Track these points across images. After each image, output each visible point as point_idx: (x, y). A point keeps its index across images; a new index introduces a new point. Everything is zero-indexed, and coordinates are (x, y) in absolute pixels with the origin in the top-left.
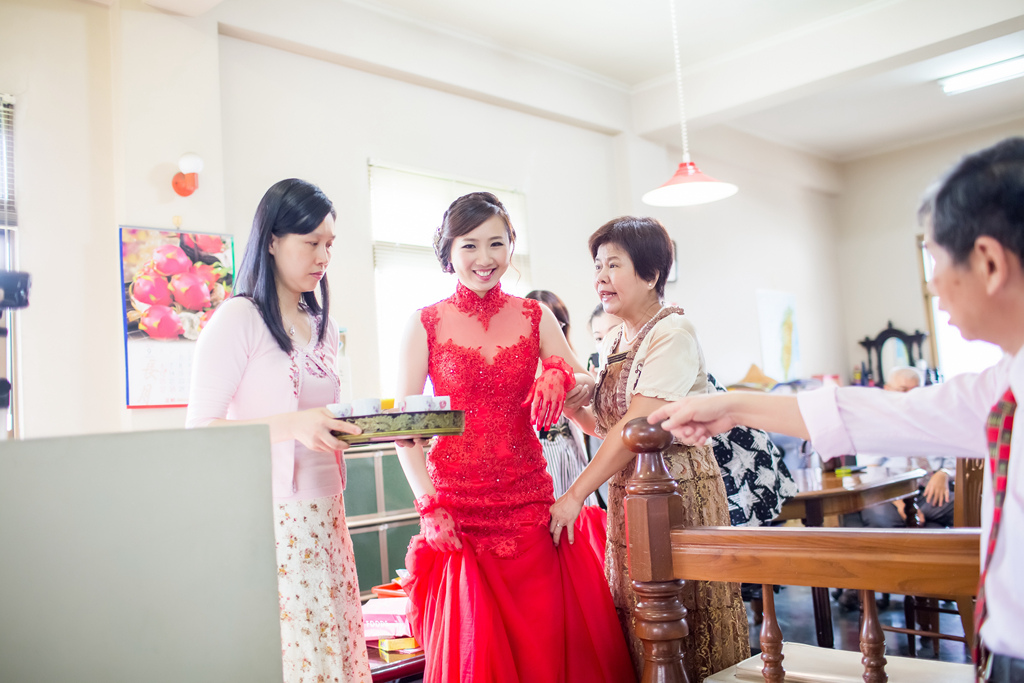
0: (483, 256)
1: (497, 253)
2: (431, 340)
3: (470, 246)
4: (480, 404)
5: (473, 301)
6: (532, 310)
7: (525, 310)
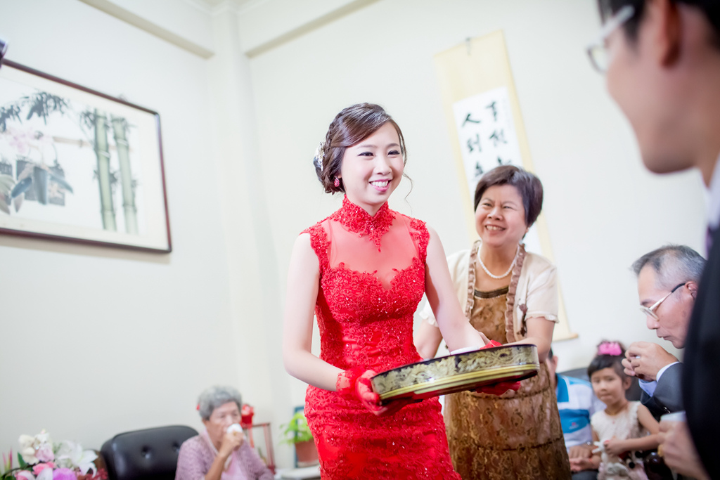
0: (380, 164)
1: (396, 162)
2: (324, 265)
3: (367, 154)
4: (374, 327)
5: (363, 220)
6: (419, 232)
7: (413, 231)
